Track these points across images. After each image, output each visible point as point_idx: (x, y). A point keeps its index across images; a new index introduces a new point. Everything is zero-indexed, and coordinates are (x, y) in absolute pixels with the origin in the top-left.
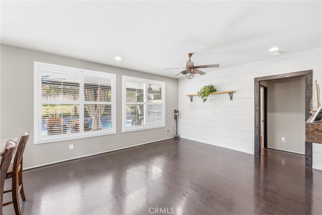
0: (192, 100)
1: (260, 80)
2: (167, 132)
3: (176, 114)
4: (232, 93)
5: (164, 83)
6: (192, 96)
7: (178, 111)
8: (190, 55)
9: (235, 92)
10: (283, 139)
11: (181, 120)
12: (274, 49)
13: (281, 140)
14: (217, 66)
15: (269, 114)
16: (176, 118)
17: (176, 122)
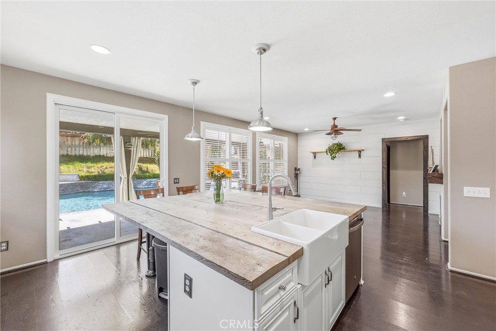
0: (315, 157)
1: (387, 140)
2: (289, 192)
3: (296, 172)
4: (360, 151)
5: (287, 138)
6: (315, 153)
7: (299, 169)
8: (335, 119)
9: (363, 150)
10: (404, 193)
11: (301, 179)
12: (401, 118)
13: (402, 194)
14: (360, 130)
15: (391, 171)
16: (296, 176)
17: (296, 181)
